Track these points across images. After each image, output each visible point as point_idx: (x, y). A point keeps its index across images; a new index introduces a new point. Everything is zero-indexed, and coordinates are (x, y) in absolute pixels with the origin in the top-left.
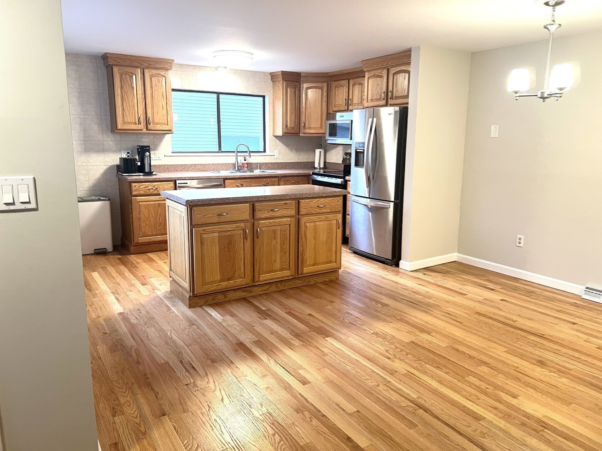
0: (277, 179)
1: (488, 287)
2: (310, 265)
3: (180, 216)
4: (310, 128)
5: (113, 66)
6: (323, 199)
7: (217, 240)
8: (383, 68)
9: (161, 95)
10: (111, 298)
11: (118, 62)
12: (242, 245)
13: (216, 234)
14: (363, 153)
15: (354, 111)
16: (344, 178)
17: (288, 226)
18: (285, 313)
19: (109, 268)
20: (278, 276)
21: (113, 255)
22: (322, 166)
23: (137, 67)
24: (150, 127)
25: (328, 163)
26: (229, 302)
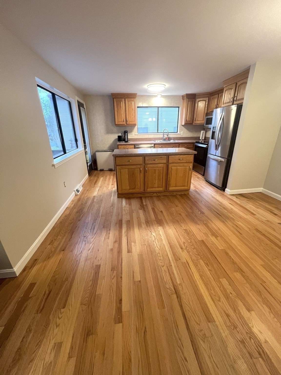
0: (178, 145)
2: (173, 187)
4: (198, 121)
5: (114, 99)
7: (127, 172)
8: (234, 83)
9: (132, 109)
10: (97, 189)
11: (116, 97)
12: (139, 175)
13: (127, 170)
14: (215, 132)
16: (208, 144)
17: (162, 168)
18: (152, 208)
20: (156, 190)
22: (203, 139)
23: (123, 98)
24: (128, 123)
25: (207, 137)
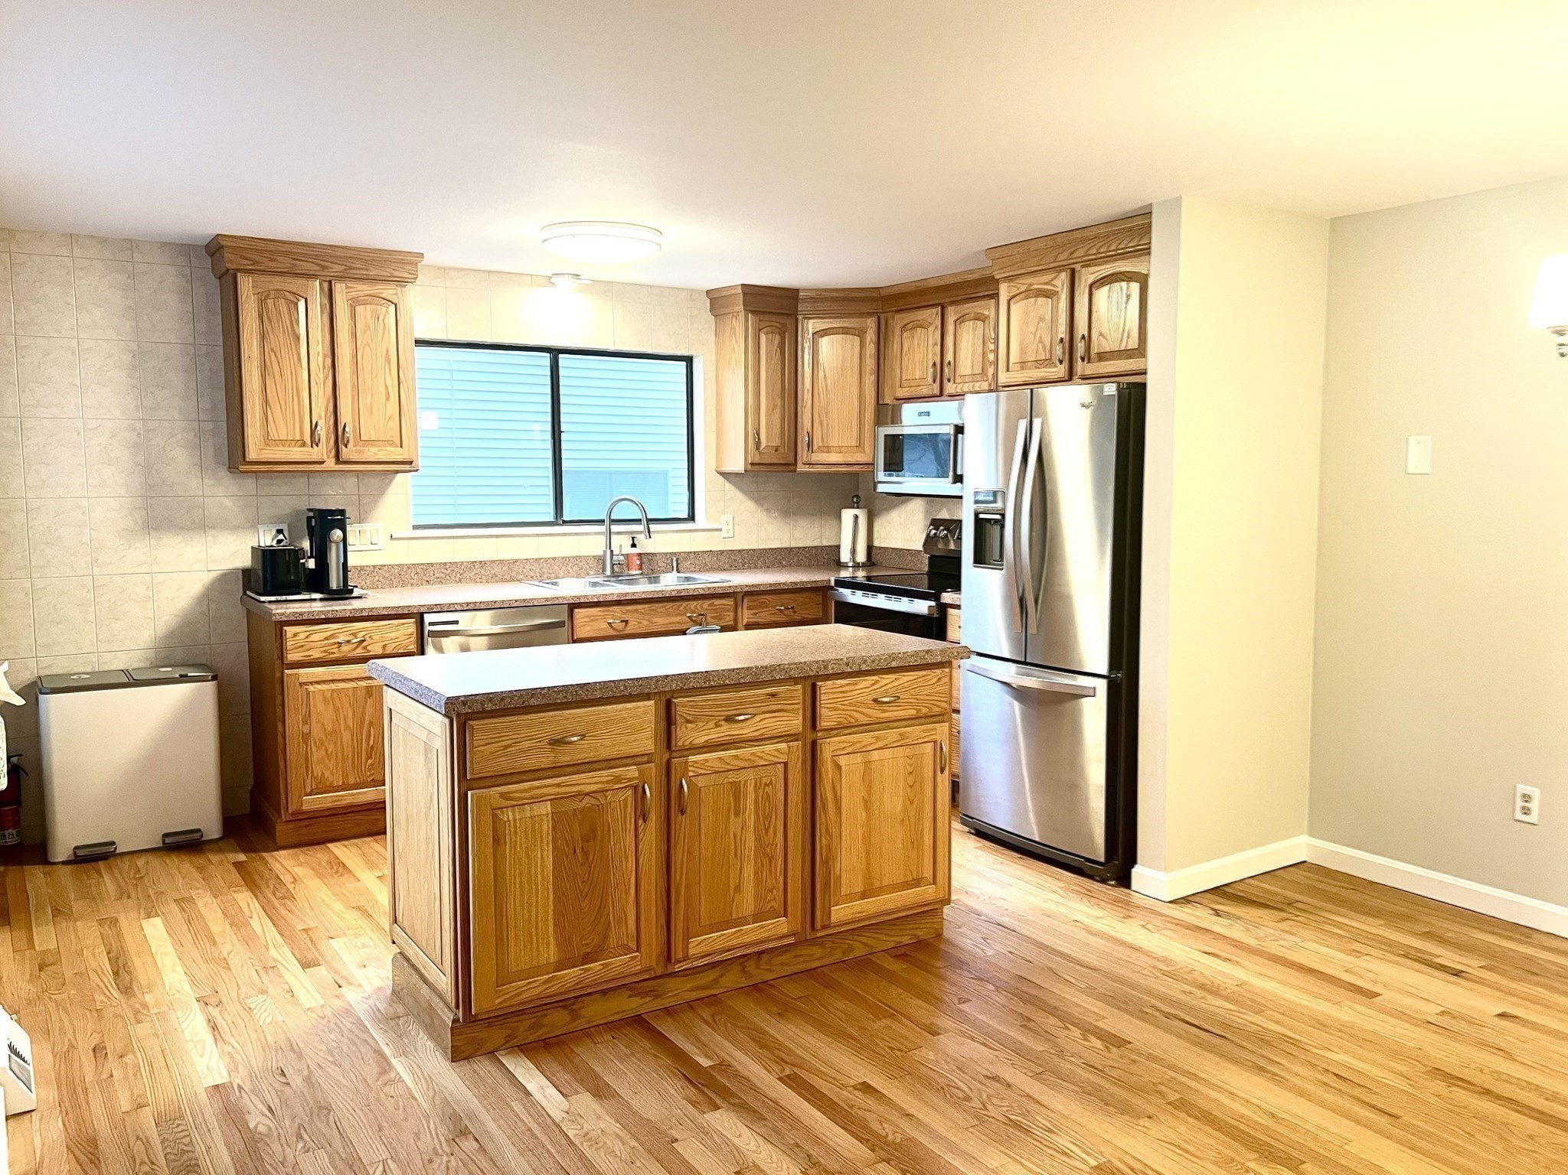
0: (730, 602)
1: (1438, 960)
2: (851, 897)
3: (427, 748)
4: (828, 449)
5: (239, 274)
6: (893, 676)
7: (547, 826)
8: (1059, 269)
9: (381, 360)
10: (193, 1024)
11: (255, 263)
12: (630, 840)
13: (546, 808)
14: (1001, 523)
15: (968, 397)
16: (937, 598)
17: (781, 767)
18: (780, 1079)
19: (200, 904)
20: (746, 939)
21: (221, 851)
22: (861, 557)
23: (313, 276)
24: (345, 453)
25: (881, 548)
26: (587, 1034)
